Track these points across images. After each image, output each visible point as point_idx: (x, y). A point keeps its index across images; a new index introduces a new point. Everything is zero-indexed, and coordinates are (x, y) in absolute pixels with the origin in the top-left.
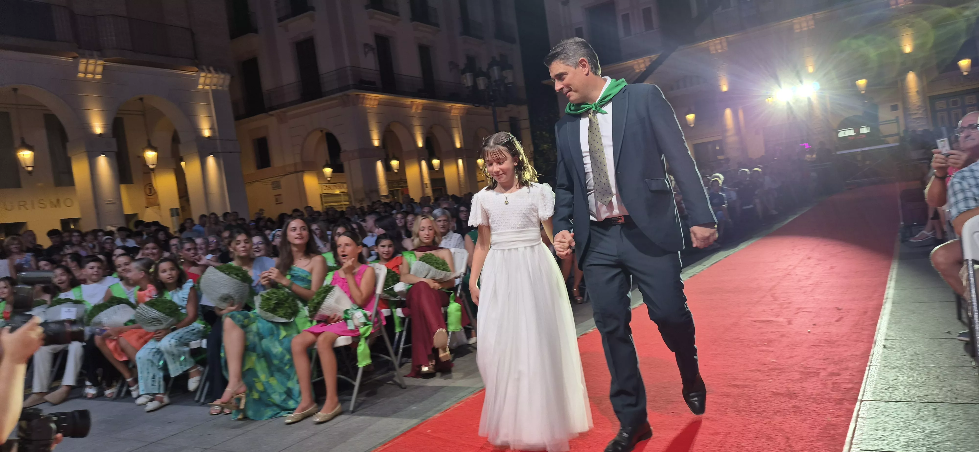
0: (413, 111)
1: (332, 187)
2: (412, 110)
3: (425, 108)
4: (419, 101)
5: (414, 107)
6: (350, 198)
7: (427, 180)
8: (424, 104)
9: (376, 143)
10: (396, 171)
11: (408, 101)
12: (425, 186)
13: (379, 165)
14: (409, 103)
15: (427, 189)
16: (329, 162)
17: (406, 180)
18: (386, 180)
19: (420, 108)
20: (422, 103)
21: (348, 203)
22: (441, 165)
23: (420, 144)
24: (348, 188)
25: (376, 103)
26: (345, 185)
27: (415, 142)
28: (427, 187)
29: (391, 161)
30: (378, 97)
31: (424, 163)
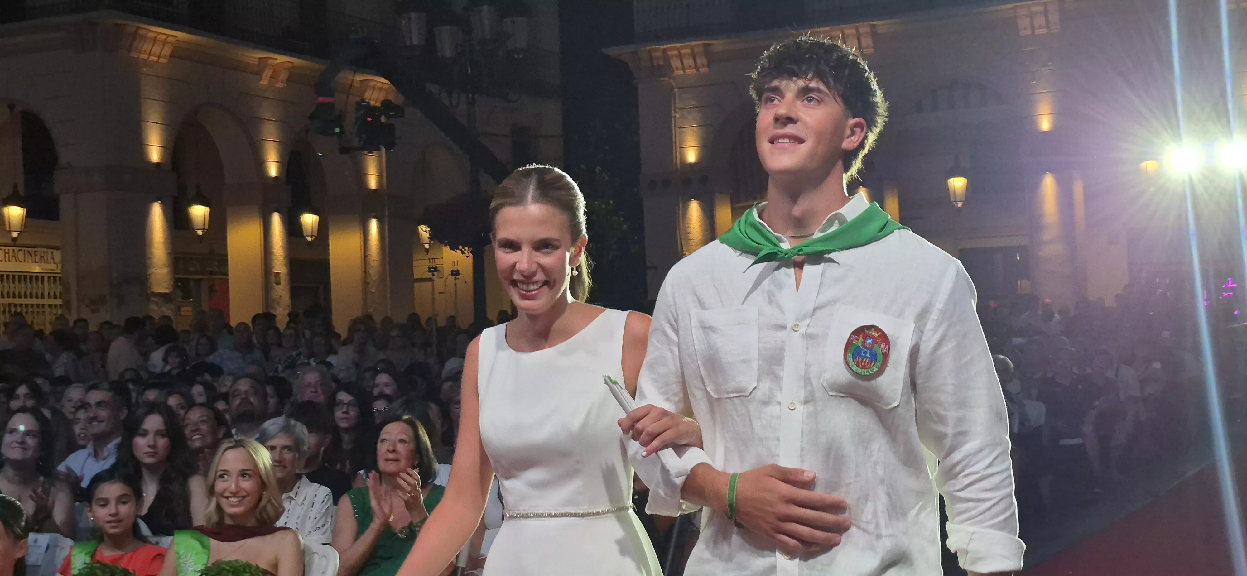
0: (264, 82)
1: (21, 256)
2: (261, 80)
3: (294, 77)
4: (281, 58)
5: (268, 73)
6: (67, 288)
7: (280, 265)
8: (293, 67)
9: (155, 155)
10: (200, 233)
11: (254, 56)
12: (273, 279)
13: (157, 212)
14: (256, 62)
15: (277, 287)
16: (22, 191)
17: (226, 255)
18: (169, 254)
19: (284, 76)
20: (290, 65)
21: (59, 302)
22: (323, 228)
23: (273, 170)
24: (63, 262)
25: (167, 51)
26: (57, 255)
27: (261, 164)
28: (278, 283)
29: (190, 204)
30: (176, 37)
31: (276, 220)
